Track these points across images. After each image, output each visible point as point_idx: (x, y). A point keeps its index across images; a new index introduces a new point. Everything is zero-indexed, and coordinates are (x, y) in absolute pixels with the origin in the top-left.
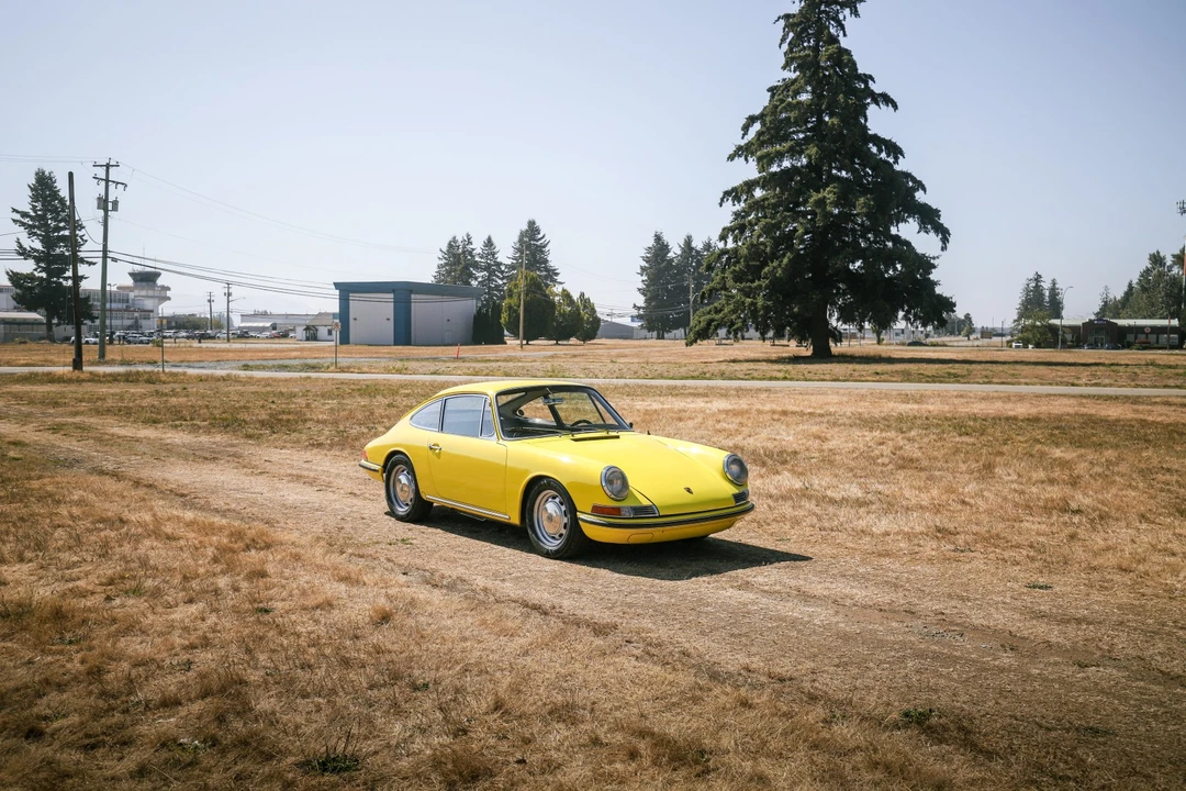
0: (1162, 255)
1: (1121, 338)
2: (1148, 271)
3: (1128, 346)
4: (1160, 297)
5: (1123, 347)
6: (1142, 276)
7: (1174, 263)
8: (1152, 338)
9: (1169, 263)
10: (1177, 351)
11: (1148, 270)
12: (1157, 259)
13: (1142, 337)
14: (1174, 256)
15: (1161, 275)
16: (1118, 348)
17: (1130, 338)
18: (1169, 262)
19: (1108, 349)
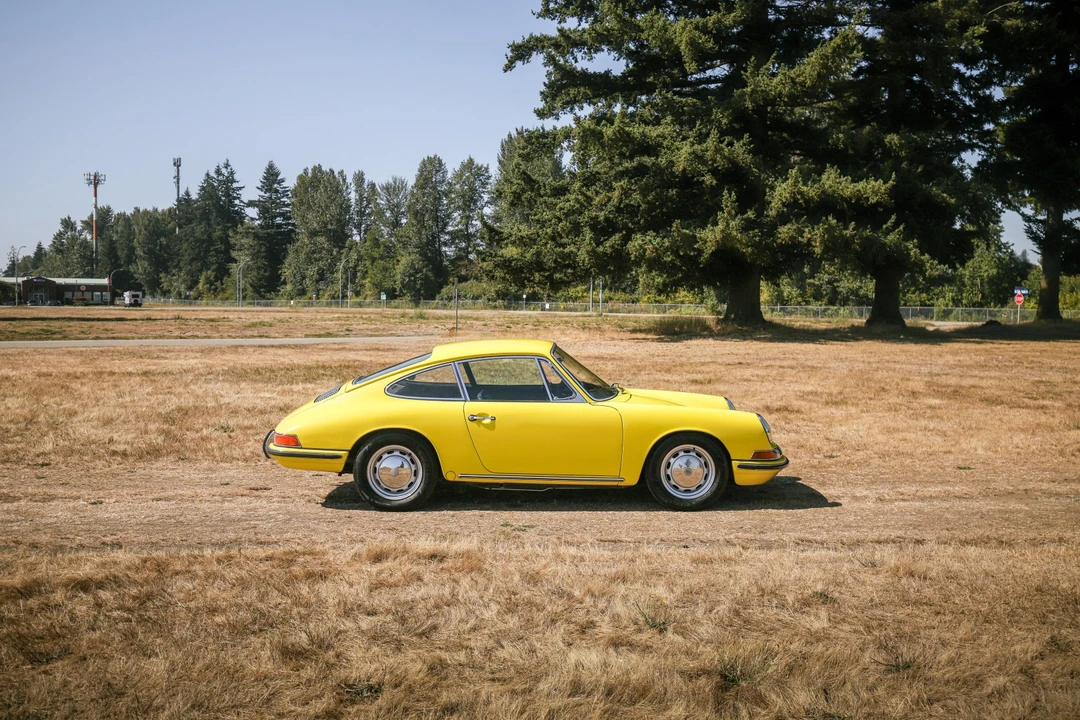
0: (72, 220)
1: (59, 296)
2: (60, 236)
3: (70, 302)
4: (75, 258)
5: (63, 304)
6: (56, 238)
7: (84, 229)
8: (88, 295)
9: (79, 228)
10: (111, 307)
11: (61, 233)
12: (68, 224)
13: (78, 295)
14: (83, 222)
15: (74, 238)
16: (58, 305)
17: (68, 295)
18: (79, 226)
19: (50, 305)
